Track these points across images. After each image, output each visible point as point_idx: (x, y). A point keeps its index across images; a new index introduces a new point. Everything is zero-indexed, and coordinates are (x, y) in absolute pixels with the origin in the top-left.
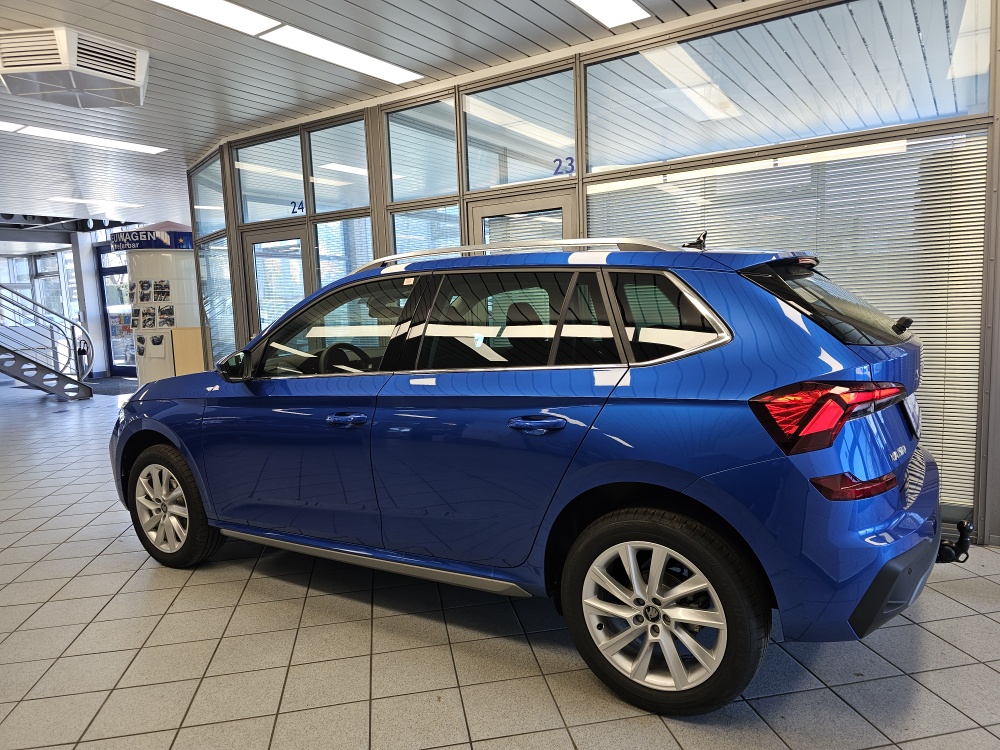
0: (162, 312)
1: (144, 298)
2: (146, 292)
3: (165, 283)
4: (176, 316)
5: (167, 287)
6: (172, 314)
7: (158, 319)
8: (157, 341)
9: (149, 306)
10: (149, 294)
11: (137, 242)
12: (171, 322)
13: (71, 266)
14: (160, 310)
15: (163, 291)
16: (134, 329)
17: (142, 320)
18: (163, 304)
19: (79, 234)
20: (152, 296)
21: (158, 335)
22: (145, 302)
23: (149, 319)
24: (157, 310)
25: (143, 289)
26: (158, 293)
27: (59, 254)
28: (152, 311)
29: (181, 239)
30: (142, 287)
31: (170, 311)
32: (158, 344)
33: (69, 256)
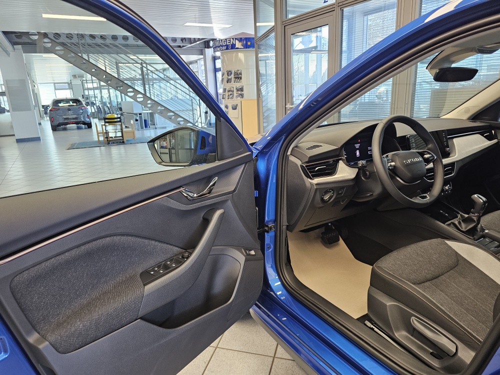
0: (238, 90)
1: (229, 81)
2: (229, 77)
3: (239, 72)
4: (245, 92)
5: (241, 74)
6: (242, 91)
7: (235, 94)
8: (235, 108)
9: (231, 86)
10: (231, 79)
11: (225, 46)
12: (242, 96)
13: (203, 68)
14: (236, 89)
15: (238, 77)
16: (223, 100)
17: (227, 95)
18: (238, 85)
19: (206, 49)
20: (233, 79)
21: (235, 104)
22: (229, 83)
23: (231, 94)
24: (235, 88)
25: (228, 76)
26: (236, 78)
27: (198, 61)
28: (232, 89)
29: (248, 43)
30: (228, 74)
31: (242, 89)
32: (235, 109)
33: (202, 62)
